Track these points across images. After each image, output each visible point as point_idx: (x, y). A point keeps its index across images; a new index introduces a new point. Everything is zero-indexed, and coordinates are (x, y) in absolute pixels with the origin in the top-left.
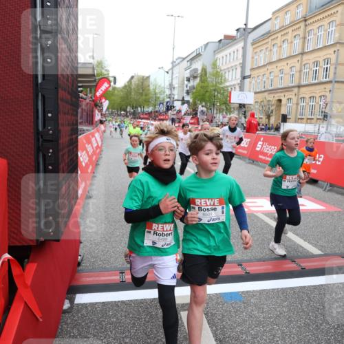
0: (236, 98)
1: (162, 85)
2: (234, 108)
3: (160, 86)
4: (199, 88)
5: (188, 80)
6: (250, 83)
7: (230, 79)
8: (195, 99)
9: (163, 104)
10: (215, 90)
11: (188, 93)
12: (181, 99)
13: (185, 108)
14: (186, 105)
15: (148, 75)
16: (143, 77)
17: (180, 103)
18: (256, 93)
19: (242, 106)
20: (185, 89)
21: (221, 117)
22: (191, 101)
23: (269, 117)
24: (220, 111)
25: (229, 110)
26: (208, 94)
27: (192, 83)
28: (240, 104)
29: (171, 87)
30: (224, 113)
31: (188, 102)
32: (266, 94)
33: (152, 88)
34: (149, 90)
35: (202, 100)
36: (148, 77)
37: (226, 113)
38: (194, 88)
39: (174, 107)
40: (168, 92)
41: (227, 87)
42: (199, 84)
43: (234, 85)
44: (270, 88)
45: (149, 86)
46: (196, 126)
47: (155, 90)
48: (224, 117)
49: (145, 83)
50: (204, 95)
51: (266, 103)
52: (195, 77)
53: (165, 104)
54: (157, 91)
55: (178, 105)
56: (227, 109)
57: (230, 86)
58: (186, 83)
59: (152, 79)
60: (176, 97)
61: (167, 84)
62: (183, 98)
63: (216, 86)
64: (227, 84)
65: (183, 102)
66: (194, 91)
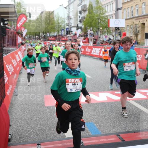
0: (113, 24)
1: (63, 17)
2: (112, 30)
3: (61, 18)
4: (88, 18)
5: (80, 13)
6: (123, 13)
7: (109, 11)
8: (85, 25)
9: (64, 30)
10: (99, 19)
11: (80, 21)
12: (76, 26)
13: (79, 32)
14: (80, 30)
15: (52, 11)
16: (49, 12)
17: (76, 28)
18: (126, 19)
19: (117, 29)
20: (79, 19)
21: (104, 37)
22: (83, 27)
23: (136, 35)
24: (103, 33)
25: (109, 32)
26: (94, 22)
27: (83, 15)
28: (116, 28)
29: (69, 18)
30: (106, 34)
31: (81, 28)
32: (134, 20)
33: (56, 19)
34: (54, 21)
35: (91, 26)
36: (53, 12)
37: (107, 34)
38: (84, 18)
39: (71, 32)
40: (67, 22)
41: (107, 16)
42: (87, 15)
43: (112, 15)
44: (137, 16)
45: (54, 18)
46: (87, 44)
47: (58, 20)
48: (106, 37)
49: (51, 16)
50: (91, 23)
51: (134, 26)
52: (85, 11)
53: (65, 30)
54: (59, 21)
55: (74, 30)
56: (108, 31)
57: (109, 15)
58: (79, 14)
59: (55, 13)
60: (73, 25)
61: (66, 16)
62: (78, 25)
63: (99, 16)
64: (107, 14)
65: (78, 28)
66: (85, 20)
